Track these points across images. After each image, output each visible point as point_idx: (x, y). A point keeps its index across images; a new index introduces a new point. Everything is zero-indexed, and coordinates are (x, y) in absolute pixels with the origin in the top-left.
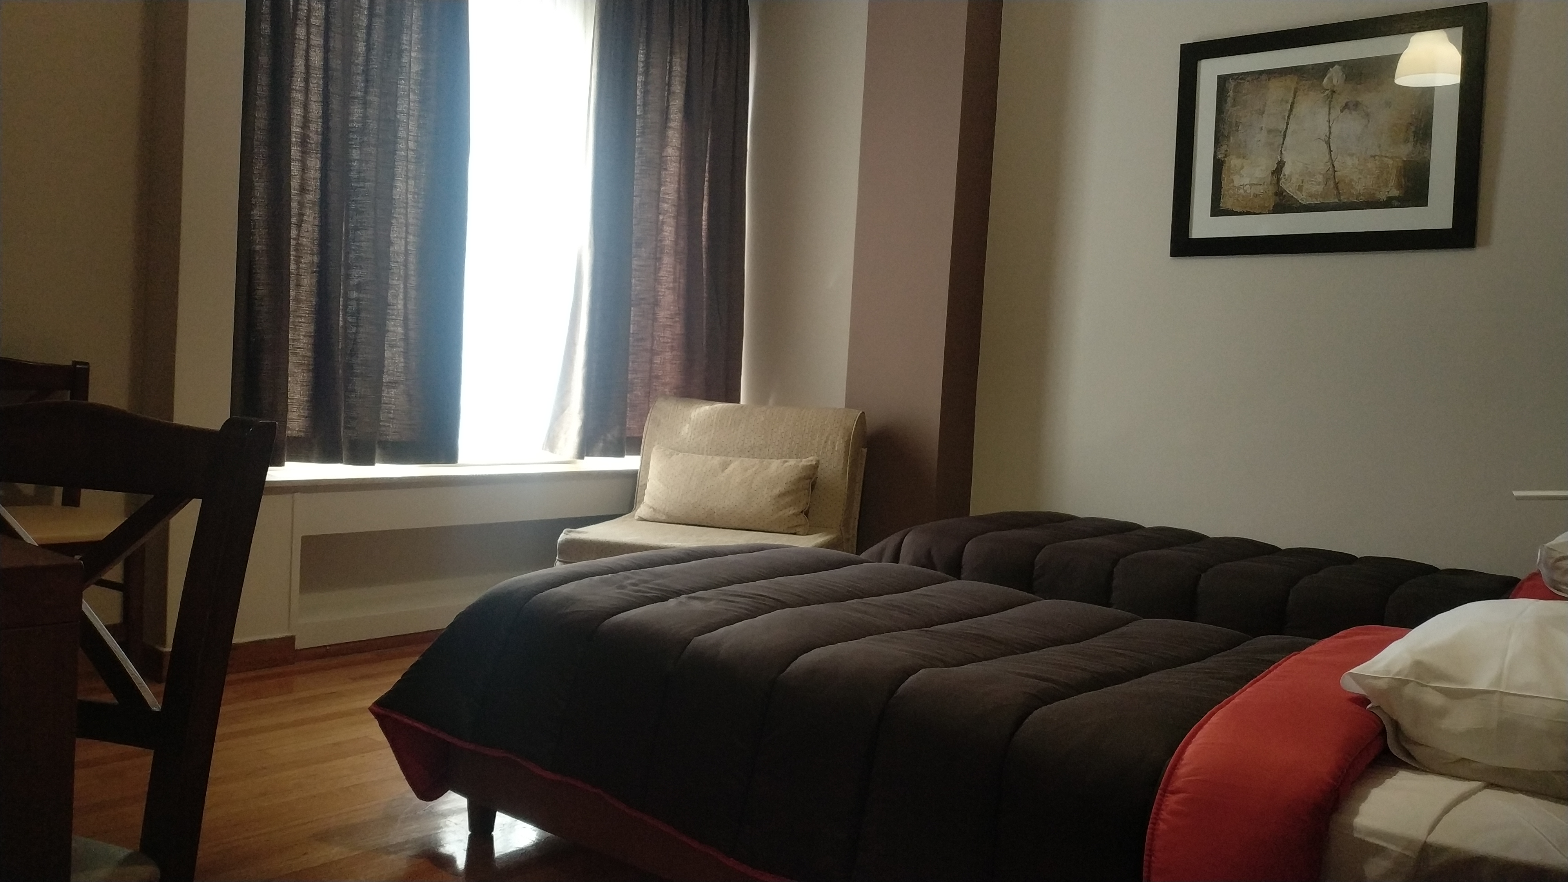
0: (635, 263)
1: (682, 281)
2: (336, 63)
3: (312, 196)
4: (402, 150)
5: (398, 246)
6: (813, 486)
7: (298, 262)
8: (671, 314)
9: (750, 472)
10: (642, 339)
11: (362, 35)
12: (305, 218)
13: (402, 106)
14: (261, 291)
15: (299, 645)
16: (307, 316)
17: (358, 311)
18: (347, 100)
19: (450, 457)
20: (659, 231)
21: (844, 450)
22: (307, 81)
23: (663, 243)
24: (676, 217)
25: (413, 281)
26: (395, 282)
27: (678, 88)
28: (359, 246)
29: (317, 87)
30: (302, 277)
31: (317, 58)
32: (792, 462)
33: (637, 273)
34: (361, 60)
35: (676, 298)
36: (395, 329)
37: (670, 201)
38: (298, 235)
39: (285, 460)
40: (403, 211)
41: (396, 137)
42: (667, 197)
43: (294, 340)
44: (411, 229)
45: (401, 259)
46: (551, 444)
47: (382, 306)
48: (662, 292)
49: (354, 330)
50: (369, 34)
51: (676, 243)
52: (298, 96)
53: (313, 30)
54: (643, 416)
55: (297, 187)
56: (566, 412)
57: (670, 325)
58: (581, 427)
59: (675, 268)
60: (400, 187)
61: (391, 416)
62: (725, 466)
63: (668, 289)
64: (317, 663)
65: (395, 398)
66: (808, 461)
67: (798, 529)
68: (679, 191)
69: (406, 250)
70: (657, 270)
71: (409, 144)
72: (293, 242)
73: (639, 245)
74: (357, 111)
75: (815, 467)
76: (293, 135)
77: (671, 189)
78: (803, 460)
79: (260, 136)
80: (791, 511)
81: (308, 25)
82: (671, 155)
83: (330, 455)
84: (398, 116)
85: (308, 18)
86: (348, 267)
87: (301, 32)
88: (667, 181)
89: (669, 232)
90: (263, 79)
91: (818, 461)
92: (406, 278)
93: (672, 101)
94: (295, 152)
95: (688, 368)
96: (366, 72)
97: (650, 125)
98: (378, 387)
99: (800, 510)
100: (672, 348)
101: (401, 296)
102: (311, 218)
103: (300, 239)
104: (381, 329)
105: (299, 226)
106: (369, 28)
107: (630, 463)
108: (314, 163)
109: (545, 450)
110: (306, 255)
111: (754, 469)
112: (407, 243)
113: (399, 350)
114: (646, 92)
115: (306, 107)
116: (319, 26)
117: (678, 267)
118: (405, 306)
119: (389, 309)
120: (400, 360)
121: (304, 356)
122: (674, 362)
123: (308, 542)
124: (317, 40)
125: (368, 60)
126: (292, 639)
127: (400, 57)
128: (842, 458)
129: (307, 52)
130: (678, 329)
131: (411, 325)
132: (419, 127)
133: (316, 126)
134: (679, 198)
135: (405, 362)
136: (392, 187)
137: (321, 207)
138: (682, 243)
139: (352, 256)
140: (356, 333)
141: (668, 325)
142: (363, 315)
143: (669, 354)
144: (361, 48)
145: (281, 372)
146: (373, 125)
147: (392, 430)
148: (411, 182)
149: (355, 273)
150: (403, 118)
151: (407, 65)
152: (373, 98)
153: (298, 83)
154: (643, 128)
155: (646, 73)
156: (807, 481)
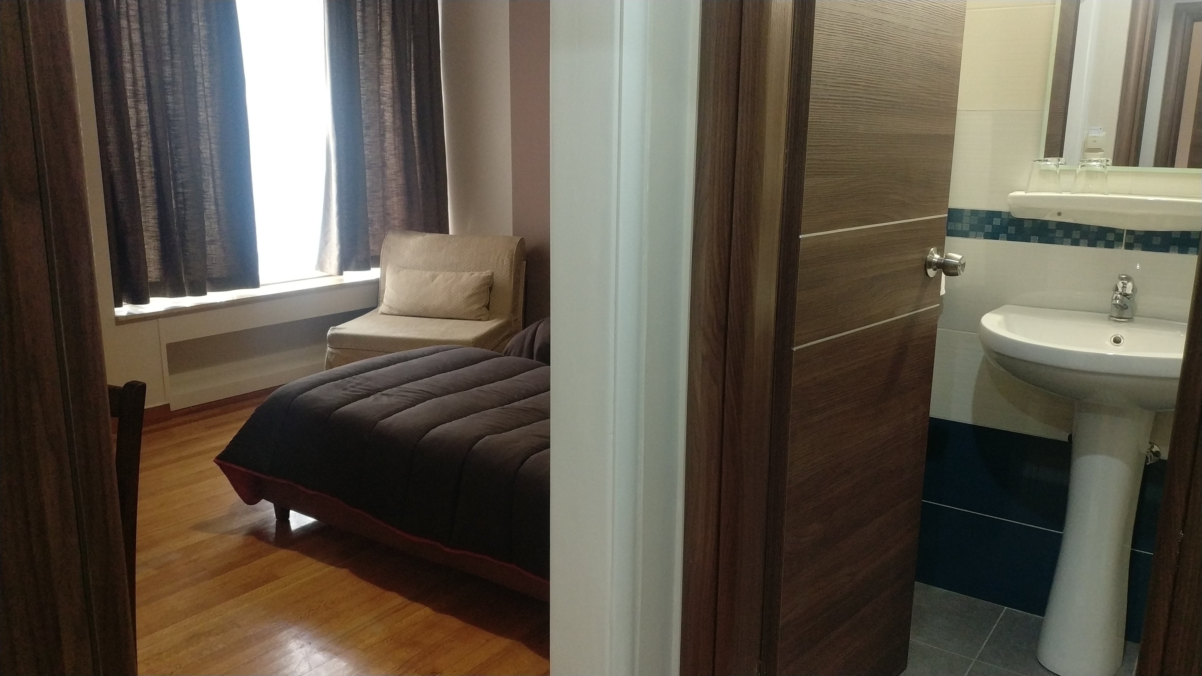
0: (366, 140)
1: (400, 148)
2: (149, 42)
3: (145, 129)
4: (201, 90)
5: (206, 154)
6: (491, 289)
7: (142, 173)
8: (395, 172)
9: (449, 282)
10: (375, 192)
11: (164, 18)
12: (142, 143)
13: (197, 61)
14: (120, 197)
15: (173, 409)
16: (152, 205)
17: (185, 200)
18: (160, 62)
19: (255, 284)
20: (382, 116)
21: (509, 265)
22: (132, 55)
23: (385, 124)
24: (393, 106)
25: (218, 174)
26: (206, 177)
27: (387, 18)
28: (180, 159)
29: (139, 57)
30: (145, 181)
31: (136, 38)
32: (476, 274)
33: (368, 147)
34: (165, 35)
35: (398, 160)
36: (210, 208)
37: (387, 96)
38: (140, 156)
39: (150, 296)
40: (206, 131)
41: (196, 83)
42: (385, 93)
43: (145, 222)
44: (213, 140)
45: (208, 162)
46: (321, 265)
47: (200, 195)
48: (387, 157)
49: (183, 212)
50: (169, 17)
51: (394, 122)
52: (127, 66)
53: (132, 19)
54: (380, 243)
55: (135, 125)
56: (328, 244)
57: (395, 179)
58: (339, 254)
59: (394, 140)
60: (202, 115)
61: (214, 262)
62: (433, 278)
63: (391, 155)
64: (186, 418)
65: (215, 251)
66: (487, 273)
67: (482, 317)
68: (393, 89)
69: (211, 154)
70: (382, 142)
71: (205, 84)
72: (136, 161)
73: (368, 128)
74: (167, 70)
75: (491, 277)
76: (127, 91)
77: (387, 87)
78: (484, 272)
79: (107, 97)
80: (476, 306)
81: (128, 16)
82: (385, 64)
83: (178, 292)
84: (195, 69)
85: (127, 12)
86: (175, 172)
87: (124, 23)
88: (384, 82)
89: (388, 116)
90: (103, 60)
91: (493, 273)
92: (213, 172)
93: (383, 27)
94: (130, 102)
95: (409, 206)
96: (170, 44)
97: (369, 46)
98: (203, 246)
99: (483, 305)
100: (398, 195)
101: (211, 186)
102: (146, 142)
103: (141, 157)
104: (201, 210)
105: (139, 150)
106: (169, 12)
107: (374, 274)
108: (144, 107)
109: (318, 270)
110: (146, 167)
111: (452, 280)
112: (211, 151)
113: (214, 220)
114: (364, 24)
115: (133, 72)
116: (135, 16)
117: (397, 139)
118: (215, 192)
119: (204, 195)
120: (215, 226)
121: (153, 231)
122: (400, 203)
123: (170, 347)
124: (135, 25)
125: (170, 36)
126: (167, 406)
127: (192, 28)
128: (509, 270)
129: (130, 35)
130: (401, 181)
131: (220, 202)
132: (211, 72)
133: (141, 83)
134: (393, 92)
135: (219, 228)
136: (197, 115)
137: (152, 135)
138: (398, 123)
139: (176, 165)
140: (185, 214)
141: (393, 179)
142: (188, 203)
143: (396, 198)
144: (165, 27)
145: (140, 245)
146: (179, 79)
147: (216, 271)
148: (209, 109)
149: (179, 176)
150: (199, 70)
151: (198, 34)
152: (178, 62)
153: (127, 57)
154: (365, 48)
155: (363, 10)
156: (486, 287)
